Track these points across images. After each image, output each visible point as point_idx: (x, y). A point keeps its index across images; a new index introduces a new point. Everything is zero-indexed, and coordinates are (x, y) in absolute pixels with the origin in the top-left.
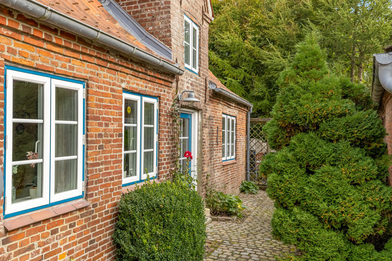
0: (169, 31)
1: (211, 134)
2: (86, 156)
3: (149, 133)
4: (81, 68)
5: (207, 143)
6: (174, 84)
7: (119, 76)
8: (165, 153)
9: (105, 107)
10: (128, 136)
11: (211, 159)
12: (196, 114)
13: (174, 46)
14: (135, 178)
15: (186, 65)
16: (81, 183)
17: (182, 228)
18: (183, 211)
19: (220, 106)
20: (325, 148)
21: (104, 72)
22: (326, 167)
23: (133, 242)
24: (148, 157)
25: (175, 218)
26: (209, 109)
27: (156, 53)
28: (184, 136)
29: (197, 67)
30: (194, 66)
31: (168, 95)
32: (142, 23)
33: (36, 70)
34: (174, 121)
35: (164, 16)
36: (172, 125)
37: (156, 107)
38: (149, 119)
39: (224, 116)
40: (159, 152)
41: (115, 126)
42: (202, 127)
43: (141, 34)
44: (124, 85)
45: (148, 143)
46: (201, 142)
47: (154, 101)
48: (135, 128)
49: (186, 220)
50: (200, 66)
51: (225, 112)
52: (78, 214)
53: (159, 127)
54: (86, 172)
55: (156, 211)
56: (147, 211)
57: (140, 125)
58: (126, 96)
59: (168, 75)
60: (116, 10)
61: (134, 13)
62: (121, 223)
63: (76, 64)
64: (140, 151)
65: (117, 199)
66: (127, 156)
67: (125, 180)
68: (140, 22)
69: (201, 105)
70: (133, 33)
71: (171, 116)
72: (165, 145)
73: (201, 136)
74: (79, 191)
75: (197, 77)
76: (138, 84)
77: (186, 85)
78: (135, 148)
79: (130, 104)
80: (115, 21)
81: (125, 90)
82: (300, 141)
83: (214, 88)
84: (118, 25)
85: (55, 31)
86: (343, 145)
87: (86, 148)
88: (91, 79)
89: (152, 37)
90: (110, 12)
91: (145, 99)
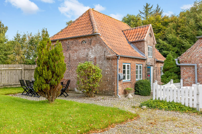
0: (144, 51)
1: (156, 71)
2: (131, 75)
3: (140, 71)
4: (130, 62)
5: (155, 74)
6: (146, 61)
7: (135, 62)
8: (144, 75)
9: (133, 67)
10: (137, 72)
11: (156, 77)
12: (152, 67)
13: (145, 53)
14: (138, 79)
15: (149, 56)
16: (130, 79)
17: (146, 87)
18: (146, 84)
19: (160, 64)
20: (170, 74)
21: (133, 62)
22: (170, 77)
23: (138, 89)
24: (140, 76)
25: (145, 85)
26: (156, 65)
27: (142, 55)
28: (149, 72)
29: (152, 56)
30: (151, 56)
31: (144, 63)
32: (139, 49)
33: (125, 63)
34: (146, 69)
35: (143, 48)
36: (145, 69)
37: (142, 66)
38: (140, 69)
39: (161, 67)
40: (143, 75)
41: (135, 70)
42: (154, 70)
43: (139, 51)
44: (136, 63)
45: (140, 73)
46: (154, 73)
47: (141, 65)
48: (138, 70)
49: (147, 85)
50: (153, 55)
51: (161, 65)
52: (130, 83)
53: (142, 70)
54: (131, 77)
55: (141, 84)
56: (140, 84)
57: (139, 70)
58: (136, 65)
59: (144, 60)
60: (134, 46)
61: (137, 47)
62: (136, 86)
63: (129, 61)
64: (139, 74)
65: (135, 82)
66: (136, 75)
67: (136, 79)
68: (138, 49)
69: (153, 65)
70: (137, 51)
71: (145, 68)
72: (144, 74)
73: (153, 72)
74: (130, 80)
75: (152, 58)
76: (138, 62)
77: (149, 61)
78: (138, 74)
79: (137, 66)
80: (133, 49)
81: (136, 64)
82: (166, 72)
83: (157, 60)
84: (134, 50)
85: (127, 58)
86: (173, 73)
87: (131, 73)
88: (131, 63)
89: (141, 52)
90: (132, 47)
91: (140, 65)
